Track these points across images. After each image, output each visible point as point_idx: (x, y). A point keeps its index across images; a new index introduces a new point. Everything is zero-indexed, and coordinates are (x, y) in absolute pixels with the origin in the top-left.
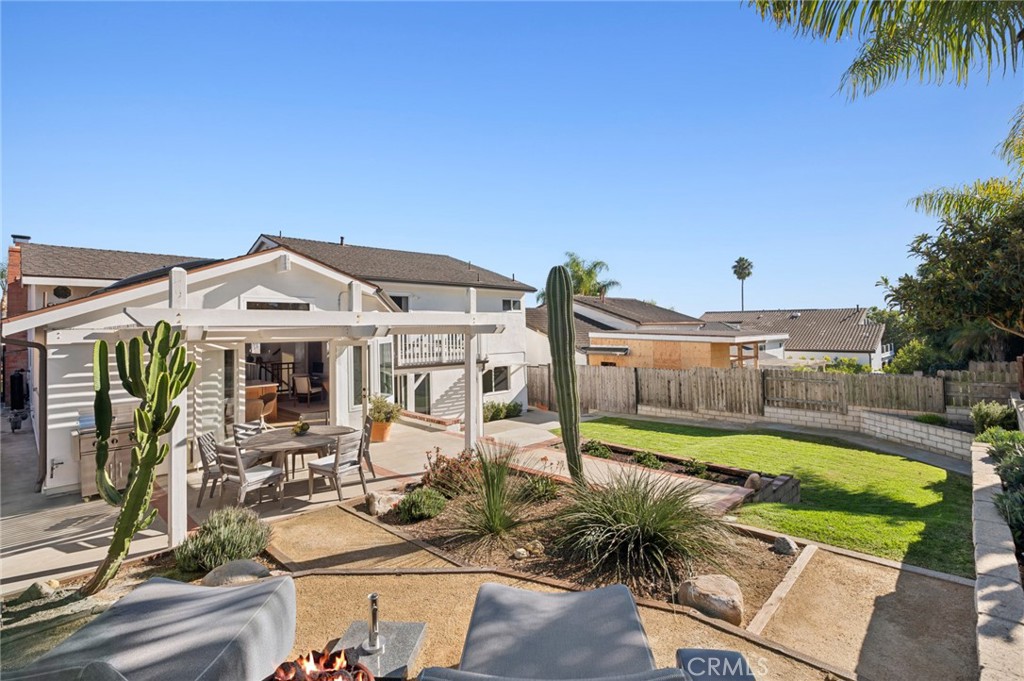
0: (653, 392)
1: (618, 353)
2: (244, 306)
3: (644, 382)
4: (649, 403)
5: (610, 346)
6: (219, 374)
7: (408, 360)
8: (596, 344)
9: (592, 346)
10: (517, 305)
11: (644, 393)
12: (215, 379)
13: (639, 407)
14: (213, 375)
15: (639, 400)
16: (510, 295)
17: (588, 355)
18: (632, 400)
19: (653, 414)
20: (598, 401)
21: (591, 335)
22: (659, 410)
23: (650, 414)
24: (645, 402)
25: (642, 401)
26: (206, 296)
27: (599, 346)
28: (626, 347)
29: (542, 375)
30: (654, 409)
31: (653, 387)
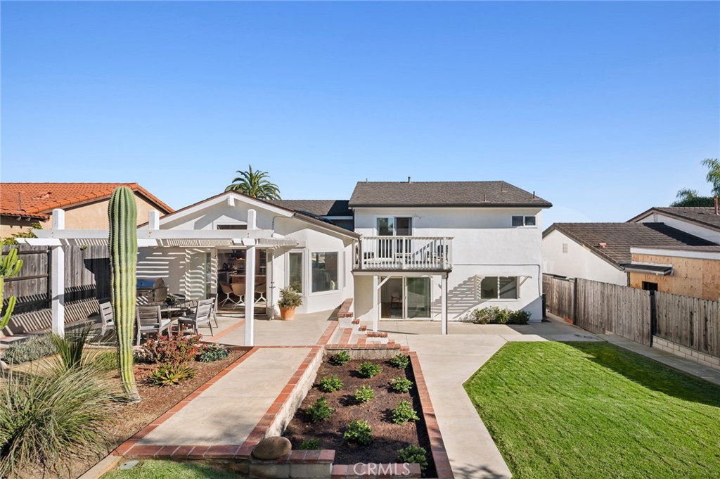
0: (673, 324)
1: (657, 273)
2: (215, 228)
3: (662, 310)
4: (667, 336)
5: (652, 264)
6: (203, 266)
7: (412, 266)
8: (637, 261)
9: (633, 263)
10: (531, 220)
11: (662, 323)
12: (201, 269)
13: (655, 339)
14: (199, 266)
15: (655, 330)
16: (524, 212)
17: (629, 273)
18: (647, 328)
19: (670, 351)
20: (613, 324)
21: (633, 250)
22: (676, 347)
23: (666, 349)
24: (663, 335)
25: (660, 332)
26: (195, 223)
27: (640, 263)
28: (670, 266)
29: (570, 289)
30: (671, 345)
31: (671, 317)
